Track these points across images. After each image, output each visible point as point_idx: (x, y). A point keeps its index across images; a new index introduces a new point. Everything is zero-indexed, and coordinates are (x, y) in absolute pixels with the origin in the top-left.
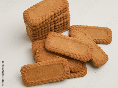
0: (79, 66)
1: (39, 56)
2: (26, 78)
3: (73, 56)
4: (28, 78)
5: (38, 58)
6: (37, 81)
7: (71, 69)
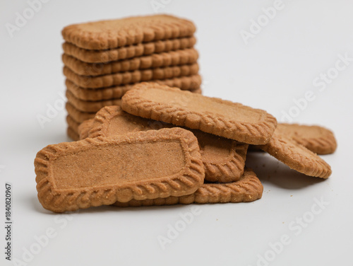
0: (232, 161)
1: (100, 130)
2: (51, 177)
3: (215, 122)
4: (59, 179)
5: (99, 133)
6: (90, 188)
7: (207, 167)
